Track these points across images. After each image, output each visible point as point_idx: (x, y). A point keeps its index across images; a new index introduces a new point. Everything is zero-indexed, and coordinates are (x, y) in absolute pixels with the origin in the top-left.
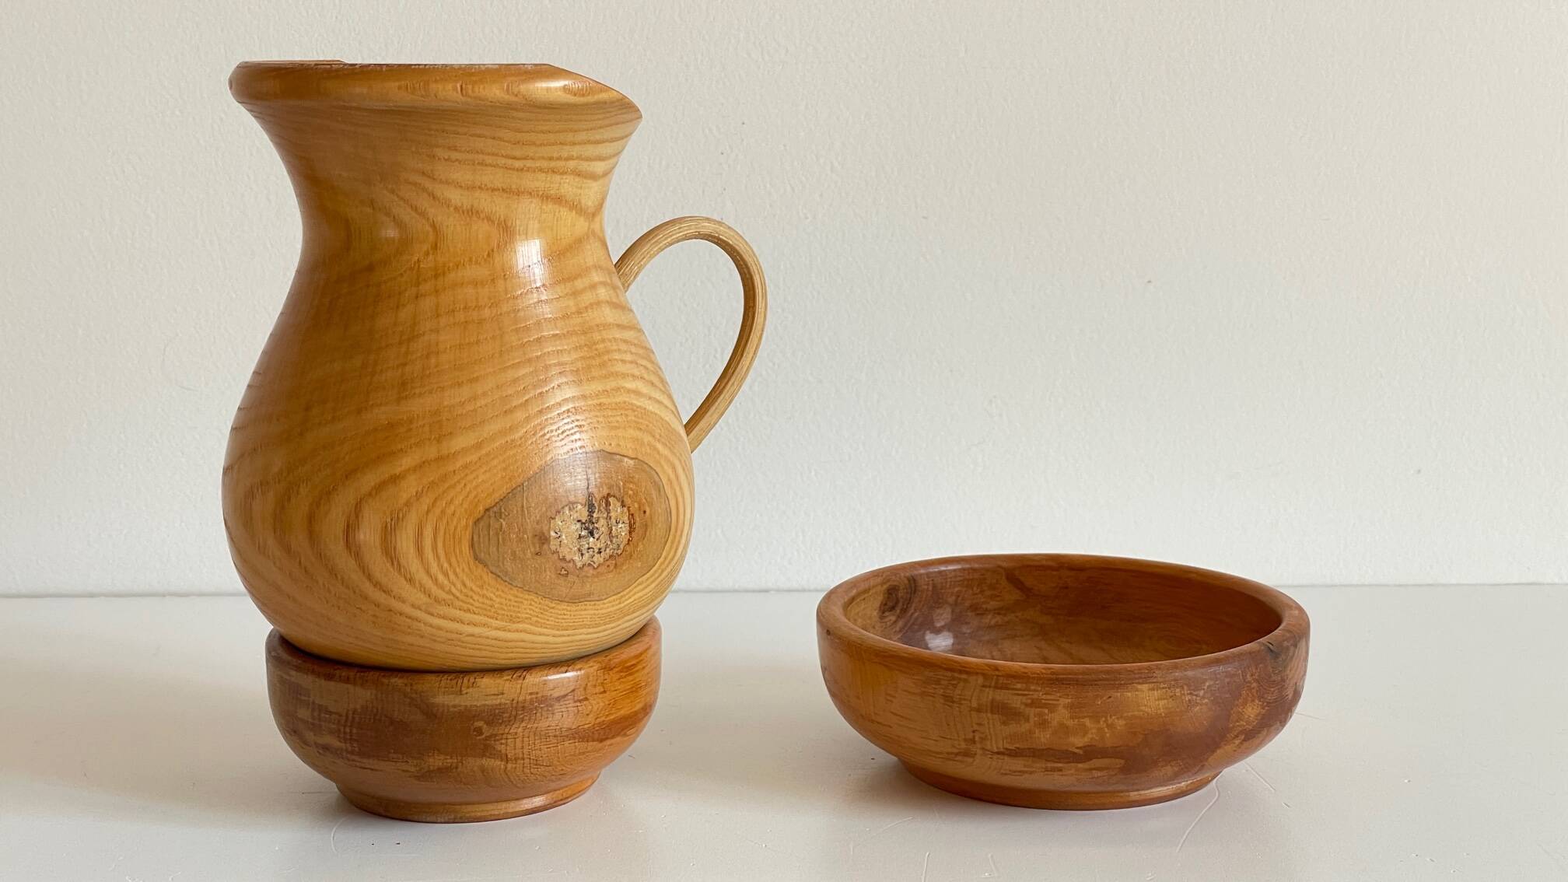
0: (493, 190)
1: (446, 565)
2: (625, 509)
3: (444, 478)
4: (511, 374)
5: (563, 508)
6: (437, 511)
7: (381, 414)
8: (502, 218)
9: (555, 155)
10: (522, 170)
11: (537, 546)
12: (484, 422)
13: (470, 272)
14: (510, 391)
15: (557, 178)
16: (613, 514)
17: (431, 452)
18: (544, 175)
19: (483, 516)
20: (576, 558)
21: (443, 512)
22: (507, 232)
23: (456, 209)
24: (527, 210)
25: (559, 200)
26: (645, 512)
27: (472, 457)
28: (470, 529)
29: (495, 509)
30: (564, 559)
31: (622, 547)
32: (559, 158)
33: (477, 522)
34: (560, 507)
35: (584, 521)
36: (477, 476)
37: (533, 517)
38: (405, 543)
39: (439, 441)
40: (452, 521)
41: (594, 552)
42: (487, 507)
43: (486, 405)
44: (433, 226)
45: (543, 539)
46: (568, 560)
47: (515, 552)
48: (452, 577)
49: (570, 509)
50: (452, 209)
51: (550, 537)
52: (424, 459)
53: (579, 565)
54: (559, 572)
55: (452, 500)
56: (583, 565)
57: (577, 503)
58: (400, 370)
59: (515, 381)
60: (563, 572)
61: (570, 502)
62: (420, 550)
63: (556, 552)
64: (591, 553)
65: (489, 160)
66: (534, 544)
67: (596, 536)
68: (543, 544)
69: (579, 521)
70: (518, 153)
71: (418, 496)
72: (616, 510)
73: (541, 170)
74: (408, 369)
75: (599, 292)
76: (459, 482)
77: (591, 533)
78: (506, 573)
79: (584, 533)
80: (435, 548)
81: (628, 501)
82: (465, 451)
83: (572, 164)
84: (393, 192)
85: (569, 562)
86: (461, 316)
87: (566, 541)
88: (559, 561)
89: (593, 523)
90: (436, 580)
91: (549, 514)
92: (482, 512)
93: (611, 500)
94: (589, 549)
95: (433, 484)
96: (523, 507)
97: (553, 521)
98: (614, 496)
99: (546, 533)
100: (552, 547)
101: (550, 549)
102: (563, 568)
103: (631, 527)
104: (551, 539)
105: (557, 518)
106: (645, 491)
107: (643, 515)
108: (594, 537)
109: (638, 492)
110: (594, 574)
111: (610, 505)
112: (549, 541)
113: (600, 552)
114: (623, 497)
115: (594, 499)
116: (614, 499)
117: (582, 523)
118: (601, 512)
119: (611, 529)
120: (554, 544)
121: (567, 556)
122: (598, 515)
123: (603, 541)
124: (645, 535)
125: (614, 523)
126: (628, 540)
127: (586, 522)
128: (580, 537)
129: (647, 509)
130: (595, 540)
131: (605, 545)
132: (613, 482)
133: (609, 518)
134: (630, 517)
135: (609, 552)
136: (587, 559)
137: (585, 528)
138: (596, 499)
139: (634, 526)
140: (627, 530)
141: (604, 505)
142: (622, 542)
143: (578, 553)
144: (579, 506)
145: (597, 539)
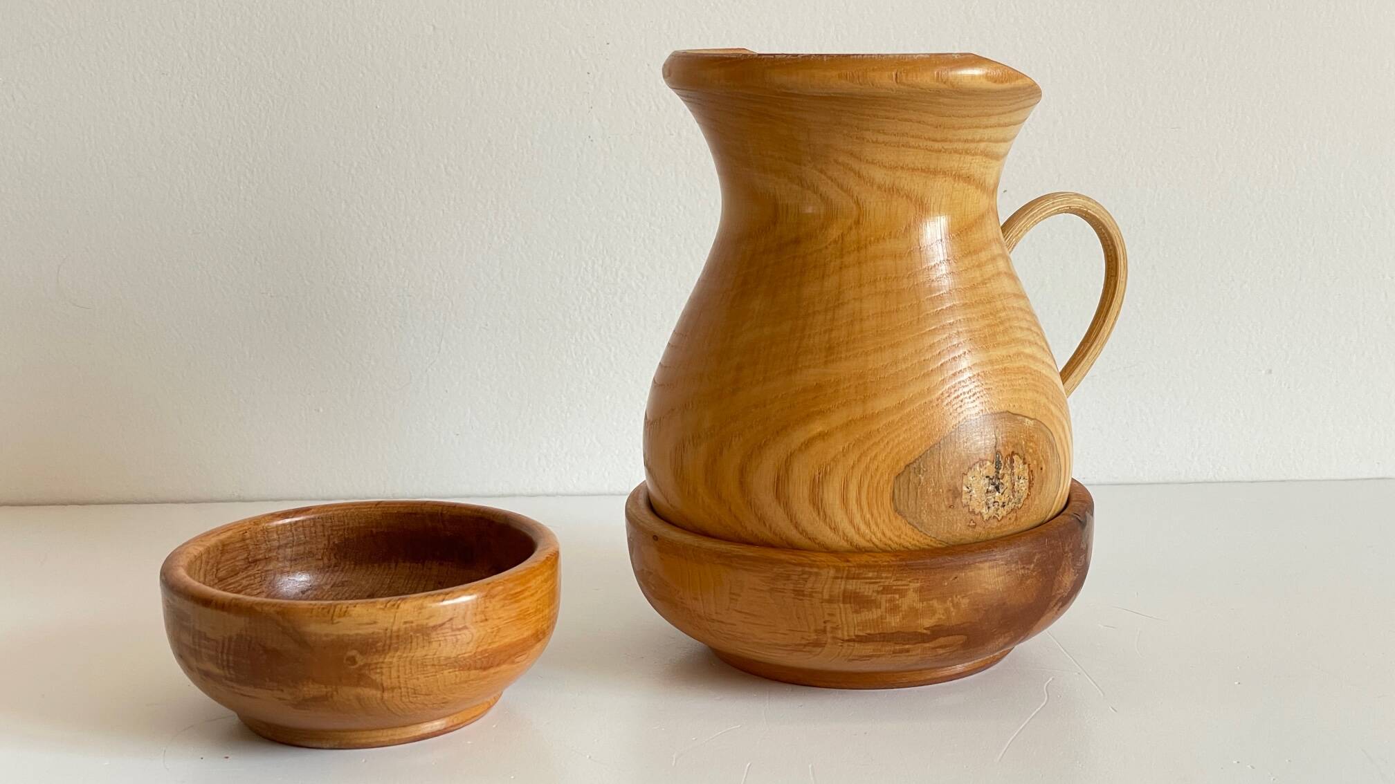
0: (913, 170)
1: (868, 516)
2: (1026, 466)
3: (869, 436)
4: (928, 341)
5: (974, 465)
6: (863, 466)
7: (809, 376)
8: (920, 195)
9: (970, 137)
10: (940, 151)
11: (951, 499)
12: (905, 384)
13: (889, 245)
14: (928, 356)
15: (969, 158)
16: (1016, 470)
17: (858, 411)
18: (959, 156)
19: (904, 471)
20: (984, 511)
21: (867, 468)
22: (923, 208)
23: (879, 187)
24: (939, 188)
25: (968, 179)
26: (1042, 469)
27: (896, 417)
28: (891, 484)
29: (915, 465)
30: (973, 512)
31: (1022, 501)
32: (973, 141)
33: (898, 476)
34: (972, 463)
35: (991, 477)
36: (899, 435)
37: (948, 473)
38: (831, 495)
39: (864, 401)
40: (876, 475)
41: (998, 505)
42: (907, 463)
43: (906, 369)
44: (857, 203)
45: (956, 494)
46: (977, 512)
47: (931, 505)
48: (874, 527)
49: (980, 466)
50: (875, 188)
51: (962, 491)
52: (850, 418)
53: (986, 517)
54: (968, 524)
55: (876, 456)
56: (990, 517)
57: (986, 460)
58: (827, 335)
59: (931, 346)
61: (980, 459)
62: (845, 501)
63: (967, 506)
64: (996, 506)
65: (912, 142)
66: (948, 499)
67: (1001, 491)
68: (956, 497)
69: (987, 477)
70: (938, 136)
71: (845, 453)
72: (1019, 467)
73: (956, 151)
74: (834, 334)
75: (999, 263)
76: (882, 439)
77: (997, 488)
78: (922, 524)
79: (991, 488)
80: (859, 501)
81: (1029, 459)
82: (887, 411)
83: (982, 145)
84: (821, 171)
85: (977, 515)
86: (882, 286)
87: (975, 496)
88: (968, 514)
89: (999, 479)
90: (859, 529)
91: (963, 470)
92: (903, 468)
93: (1015, 457)
94: (995, 502)
95: (859, 442)
96: (939, 464)
97: (965, 477)
98: (1017, 454)
99: (959, 489)
100: (963, 501)
101: (962, 502)
102: (972, 520)
103: (1030, 482)
104: (963, 493)
105: (969, 474)
106: (1042, 448)
107: (1040, 471)
108: (999, 492)
109: (1036, 450)
110: (999, 525)
111: (1014, 462)
112: (962, 495)
113: (1004, 505)
114: (1024, 455)
115: (1000, 457)
116: (1018, 456)
117: (990, 479)
118: (1007, 469)
119: (1013, 484)
120: (966, 498)
121: (976, 509)
122: (1003, 472)
123: (1007, 496)
124: (1041, 489)
125: (1016, 479)
126: (1028, 495)
127: (993, 478)
128: (987, 492)
129: (1044, 466)
130: (1000, 495)
131: (1008, 498)
132: (1017, 441)
133: (1012, 475)
134: (1030, 473)
135: (1012, 505)
136: (992, 512)
137: (992, 484)
138: (1002, 457)
139: (1033, 482)
140: (1027, 486)
141: (1009, 463)
142: (1022, 496)
143: (985, 506)
144: (988, 463)
145: (1002, 494)
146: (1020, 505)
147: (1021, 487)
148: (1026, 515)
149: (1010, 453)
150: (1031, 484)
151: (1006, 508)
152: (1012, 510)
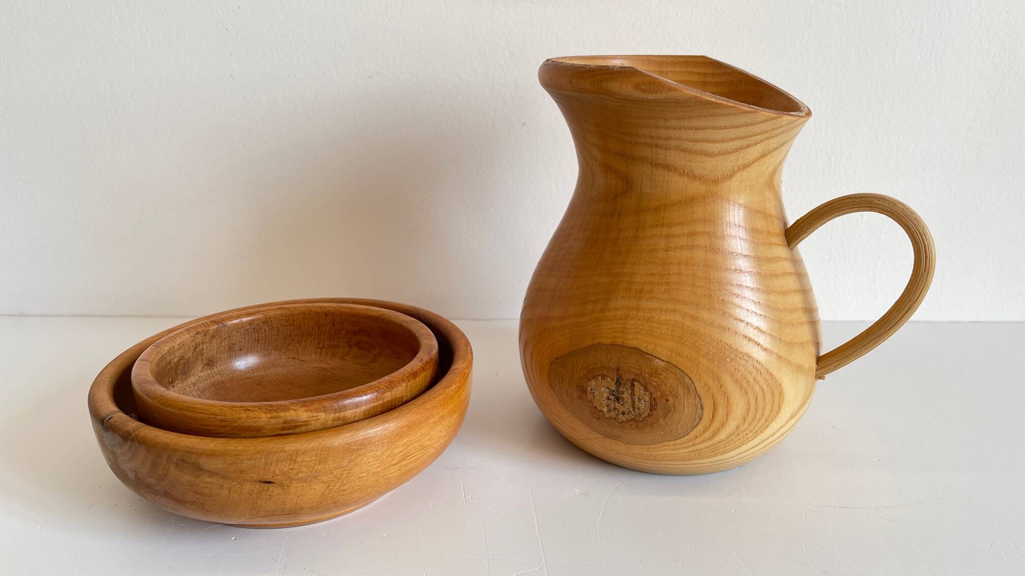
0: (616, 153)
2: (647, 393)
5: (597, 376)
9: (653, 135)
10: (631, 142)
11: (579, 393)
14: (591, 290)
16: (637, 393)
18: (650, 148)
19: (554, 361)
20: (605, 409)
22: (628, 184)
26: (668, 400)
28: (548, 366)
29: (560, 360)
30: (596, 408)
31: (643, 417)
32: (660, 138)
33: (552, 363)
36: (557, 336)
37: (578, 374)
40: (543, 357)
41: (618, 412)
42: (557, 357)
45: (584, 391)
46: (599, 409)
47: (567, 391)
49: (602, 378)
51: (587, 390)
53: (607, 416)
54: (593, 415)
55: (544, 345)
56: (611, 417)
57: (608, 377)
60: (595, 416)
61: (603, 374)
63: (590, 401)
64: (616, 411)
66: (578, 390)
67: (621, 403)
68: (583, 394)
69: (608, 388)
72: (638, 391)
73: (646, 144)
76: (549, 336)
77: (618, 400)
78: (565, 401)
79: (612, 397)
81: (650, 388)
83: (673, 142)
85: (600, 411)
87: (598, 397)
88: (593, 408)
89: (620, 393)
91: (589, 376)
93: (636, 383)
94: (615, 408)
95: (540, 332)
96: (574, 366)
97: (589, 382)
98: (639, 382)
99: (585, 387)
100: (588, 398)
102: (596, 413)
103: (651, 405)
104: (588, 392)
105: (592, 380)
106: (671, 386)
107: (665, 401)
108: (619, 403)
109: (662, 385)
110: (619, 425)
111: (634, 387)
112: (587, 393)
113: (623, 413)
114: (646, 384)
115: (621, 378)
116: (639, 383)
117: (611, 390)
118: (627, 389)
119: (633, 402)
120: (590, 396)
121: (598, 407)
122: (623, 390)
123: (627, 407)
124: (667, 415)
125: (637, 399)
126: (649, 414)
127: (614, 391)
128: (608, 399)
129: (671, 399)
130: (620, 405)
131: (628, 410)
132: (639, 372)
133: (632, 394)
134: (652, 399)
135: (631, 416)
136: (613, 414)
137: (613, 395)
138: (622, 379)
139: (655, 407)
140: (648, 407)
141: (629, 385)
142: (643, 414)
143: (606, 408)
144: (609, 379)
145: (622, 405)
146: (640, 419)
147: (642, 406)
148: (648, 428)
149: (631, 379)
150: (653, 407)
151: (626, 416)
152: (632, 420)
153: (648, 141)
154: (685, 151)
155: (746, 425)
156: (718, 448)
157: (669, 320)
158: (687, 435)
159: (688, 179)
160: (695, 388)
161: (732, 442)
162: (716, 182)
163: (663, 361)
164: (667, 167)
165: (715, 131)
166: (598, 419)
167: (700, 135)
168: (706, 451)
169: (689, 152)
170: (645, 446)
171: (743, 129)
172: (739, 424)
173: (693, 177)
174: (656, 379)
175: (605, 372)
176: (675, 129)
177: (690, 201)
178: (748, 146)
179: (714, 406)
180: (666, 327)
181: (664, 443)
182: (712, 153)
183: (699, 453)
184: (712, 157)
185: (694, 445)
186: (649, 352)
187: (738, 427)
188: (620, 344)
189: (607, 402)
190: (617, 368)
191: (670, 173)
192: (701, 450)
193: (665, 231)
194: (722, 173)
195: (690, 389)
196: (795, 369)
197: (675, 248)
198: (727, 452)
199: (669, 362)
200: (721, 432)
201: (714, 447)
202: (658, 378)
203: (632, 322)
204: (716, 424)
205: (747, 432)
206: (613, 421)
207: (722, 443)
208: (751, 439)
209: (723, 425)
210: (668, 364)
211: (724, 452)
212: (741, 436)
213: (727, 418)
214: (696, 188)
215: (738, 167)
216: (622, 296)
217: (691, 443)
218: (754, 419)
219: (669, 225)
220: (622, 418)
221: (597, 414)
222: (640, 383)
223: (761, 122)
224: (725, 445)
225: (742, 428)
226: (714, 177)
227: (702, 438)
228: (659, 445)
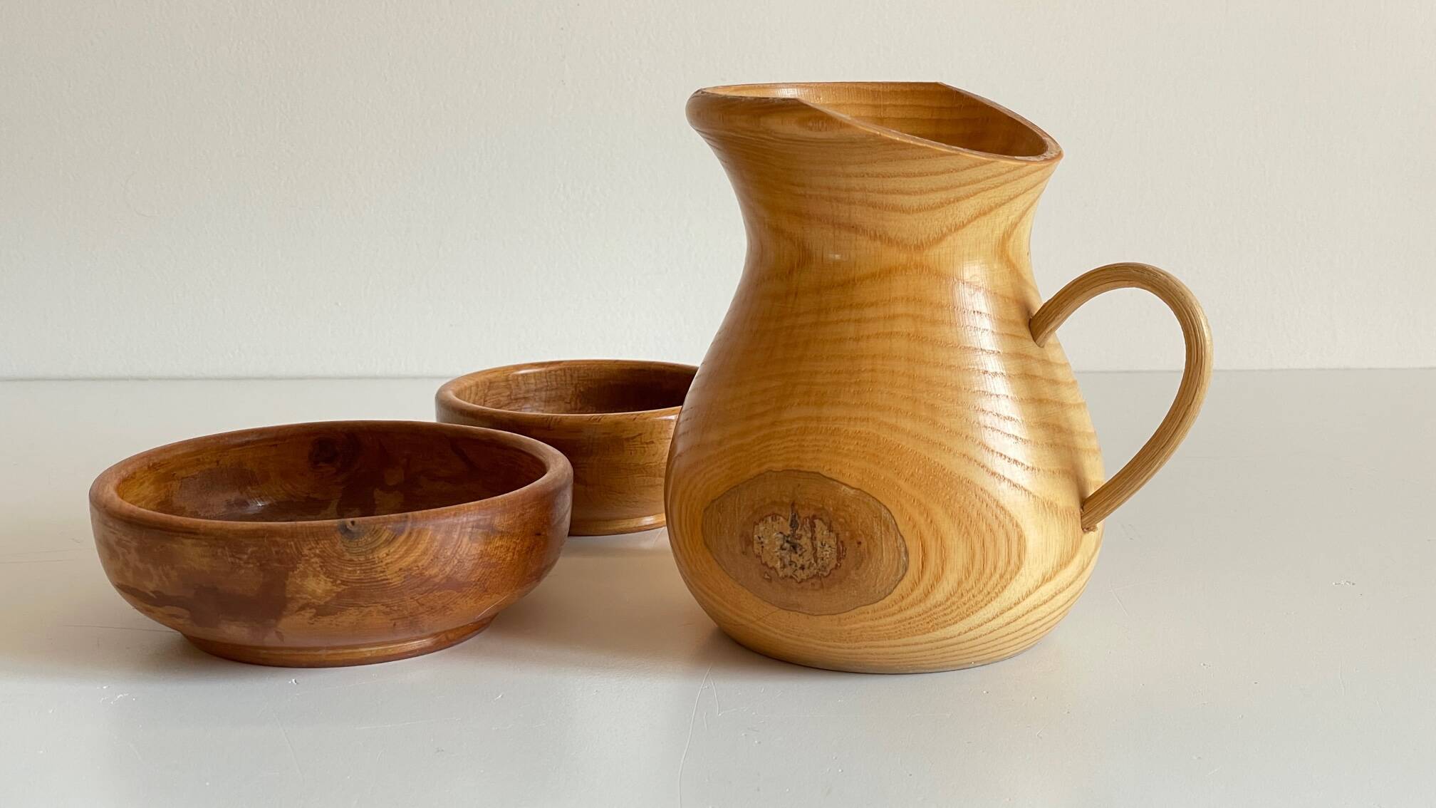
0: (788, 213)
2: (833, 535)
3: (697, 464)
4: (765, 384)
5: (766, 516)
8: (801, 239)
9: (833, 185)
10: (805, 196)
11: (744, 545)
12: (731, 422)
16: (819, 536)
19: (710, 506)
20: (779, 566)
24: (820, 235)
28: (701, 516)
29: (717, 502)
30: (766, 564)
31: (828, 570)
32: (839, 189)
33: (706, 509)
34: (764, 515)
35: (787, 535)
36: (713, 469)
37: (741, 518)
40: (694, 503)
41: (796, 566)
42: (714, 499)
45: (749, 542)
46: (770, 566)
47: (727, 545)
49: (772, 519)
51: (753, 540)
53: (781, 574)
54: (763, 575)
56: (786, 576)
57: (780, 515)
60: (766, 576)
61: (773, 514)
63: (759, 556)
64: (793, 566)
66: (741, 542)
67: (799, 553)
68: (748, 545)
69: (781, 533)
73: (824, 198)
77: (794, 548)
78: (724, 563)
79: (786, 545)
81: (835, 526)
83: (857, 195)
85: (771, 568)
87: (768, 548)
88: (762, 565)
89: (798, 539)
91: (756, 519)
92: (710, 502)
93: (817, 521)
94: (791, 562)
96: (735, 507)
97: (756, 526)
98: (821, 519)
99: (751, 536)
100: (756, 551)
101: (754, 551)
102: (766, 572)
103: (838, 551)
104: (755, 542)
105: (761, 525)
106: (863, 522)
107: (856, 545)
108: (796, 553)
109: (851, 521)
110: (799, 586)
111: (815, 527)
112: (753, 544)
113: (802, 568)
114: (831, 521)
115: (797, 517)
116: (821, 522)
117: (784, 536)
118: (805, 531)
119: (815, 549)
120: (757, 549)
121: (768, 563)
122: (800, 533)
123: (806, 558)
124: (860, 565)
125: (819, 544)
126: (837, 565)
127: (789, 536)
128: (782, 548)
129: (863, 540)
130: (797, 555)
131: (808, 562)
132: (821, 506)
133: (813, 539)
134: (839, 543)
135: (813, 571)
136: (789, 571)
137: (788, 542)
138: (799, 517)
139: (844, 554)
140: (834, 556)
141: (808, 525)
142: (828, 565)
143: (779, 563)
144: (781, 518)
145: (800, 555)
146: (825, 574)
147: (826, 555)
148: (837, 586)
149: (811, 516)
150: (840, 555)
151: (807, 571)
152: (814, 576)
153: (825, 193)
154: (874, 205)
155: (971, 581)
156: (935, 616)
157: (859, 432)
158: (890, 594)
159: (882, 244)
160: (896, 524)
161: (954, 607)
162: (919, 247)
163: (853, 488)
164: (854, 228)
165: (908, 179)
166: (770, 580)
167: (890, 184)
168: (919, 621)
169: (880, 208)
170: (834, 617)
171: (946, 176)
172: (962, 579)
173: (890, 241)
174: (842, 514)
175: (776, 510)
176: (856, 176)
177: (887, 273)
178: (958, 200)
179: (924, 550)
180: (856, 443)
181: (859, 609)
182: (910, 208)
183: (909, 623)
184: (909, 214)
185: (901, 610)
186: (834, 476)
187: (960, 583)
188: (795, 469)
189: (781, 554)
190: (792, 502)
191: (859, 237)
192: (911, 618)
193: (854, 314)
194: (926, 236)
195: (890, 526)
196: (1041, 506)
197: (868, 337)
198: (950, 625)
199: (860, 489)
200: (936, 591)
201: (929, 614)
202: (846, 511)
203: (811, 438)
204: (928, 577)
205: (975, 591)
206: (789, 580)
207: (941, 608)
208: (982, 604)
209: (938, 578)
210: (859, 491)
211: (946, 624)
212: (965, 598)
213: (943, 569)
214: (894, 256)
215: (947, 227)
216: (798, 404)
217: (896, 607)
218: (982, 573)
219: (860, 306)
220: (801, 575)
221: (768, 574)
222: (823, 521)
223: (968, 168)
224: (945, 612)
225: (966, 586)
226: (916, 242)
227: (910, 599)
228: (853, 613)
